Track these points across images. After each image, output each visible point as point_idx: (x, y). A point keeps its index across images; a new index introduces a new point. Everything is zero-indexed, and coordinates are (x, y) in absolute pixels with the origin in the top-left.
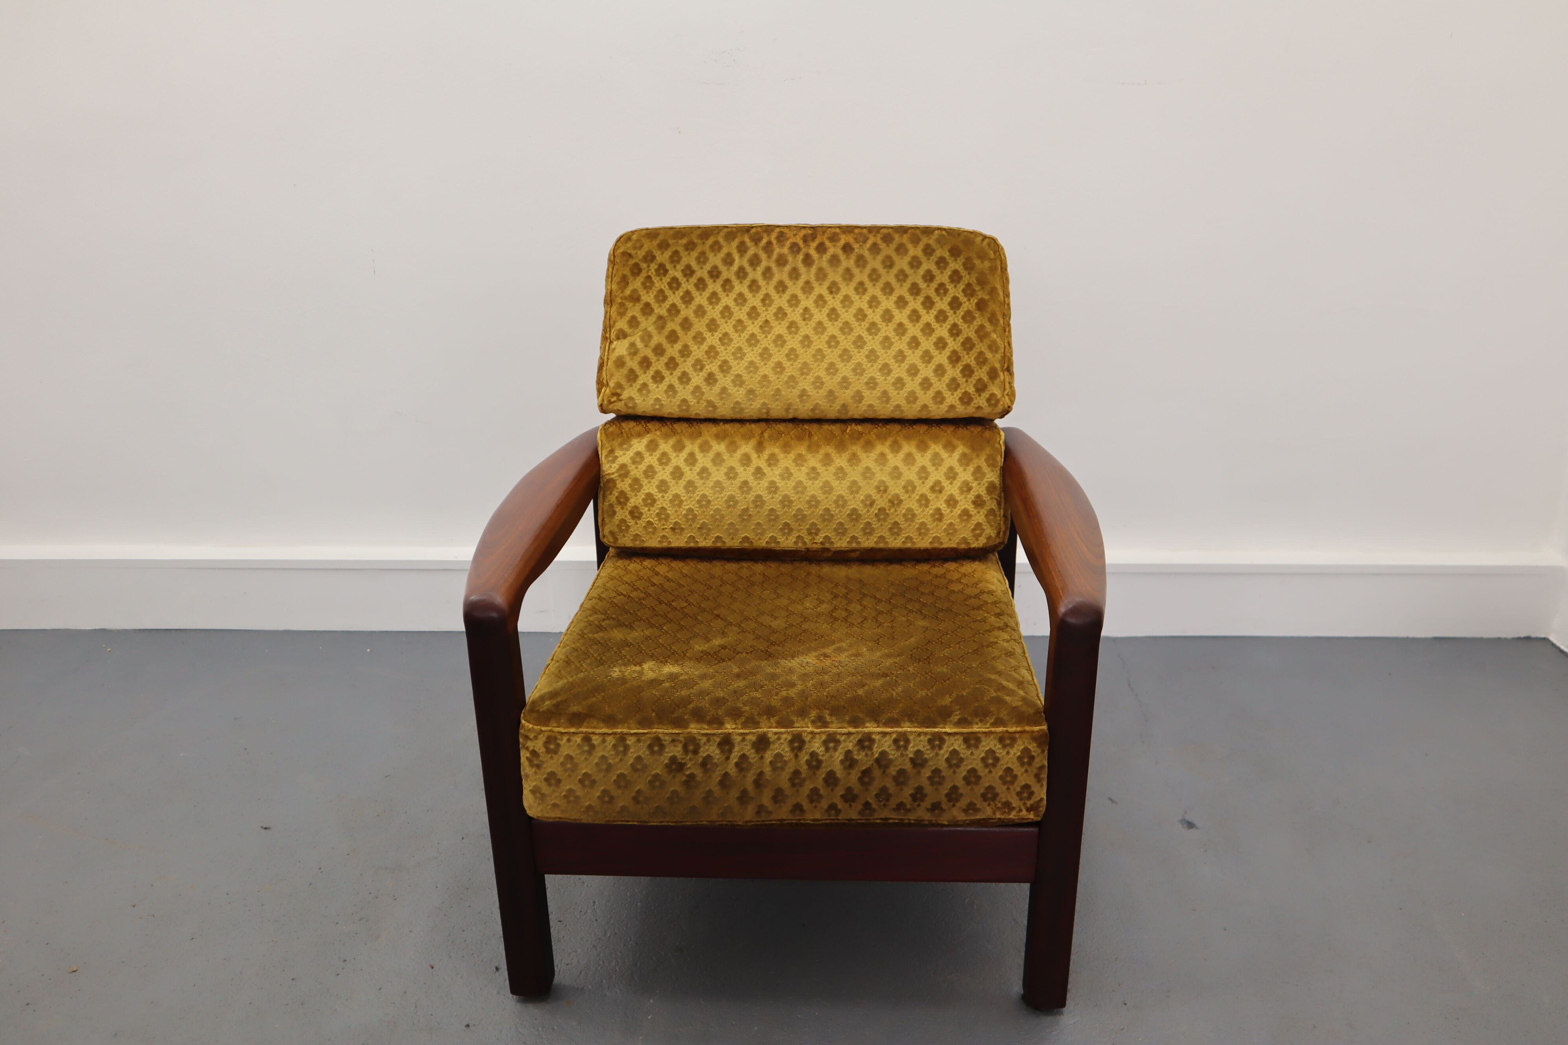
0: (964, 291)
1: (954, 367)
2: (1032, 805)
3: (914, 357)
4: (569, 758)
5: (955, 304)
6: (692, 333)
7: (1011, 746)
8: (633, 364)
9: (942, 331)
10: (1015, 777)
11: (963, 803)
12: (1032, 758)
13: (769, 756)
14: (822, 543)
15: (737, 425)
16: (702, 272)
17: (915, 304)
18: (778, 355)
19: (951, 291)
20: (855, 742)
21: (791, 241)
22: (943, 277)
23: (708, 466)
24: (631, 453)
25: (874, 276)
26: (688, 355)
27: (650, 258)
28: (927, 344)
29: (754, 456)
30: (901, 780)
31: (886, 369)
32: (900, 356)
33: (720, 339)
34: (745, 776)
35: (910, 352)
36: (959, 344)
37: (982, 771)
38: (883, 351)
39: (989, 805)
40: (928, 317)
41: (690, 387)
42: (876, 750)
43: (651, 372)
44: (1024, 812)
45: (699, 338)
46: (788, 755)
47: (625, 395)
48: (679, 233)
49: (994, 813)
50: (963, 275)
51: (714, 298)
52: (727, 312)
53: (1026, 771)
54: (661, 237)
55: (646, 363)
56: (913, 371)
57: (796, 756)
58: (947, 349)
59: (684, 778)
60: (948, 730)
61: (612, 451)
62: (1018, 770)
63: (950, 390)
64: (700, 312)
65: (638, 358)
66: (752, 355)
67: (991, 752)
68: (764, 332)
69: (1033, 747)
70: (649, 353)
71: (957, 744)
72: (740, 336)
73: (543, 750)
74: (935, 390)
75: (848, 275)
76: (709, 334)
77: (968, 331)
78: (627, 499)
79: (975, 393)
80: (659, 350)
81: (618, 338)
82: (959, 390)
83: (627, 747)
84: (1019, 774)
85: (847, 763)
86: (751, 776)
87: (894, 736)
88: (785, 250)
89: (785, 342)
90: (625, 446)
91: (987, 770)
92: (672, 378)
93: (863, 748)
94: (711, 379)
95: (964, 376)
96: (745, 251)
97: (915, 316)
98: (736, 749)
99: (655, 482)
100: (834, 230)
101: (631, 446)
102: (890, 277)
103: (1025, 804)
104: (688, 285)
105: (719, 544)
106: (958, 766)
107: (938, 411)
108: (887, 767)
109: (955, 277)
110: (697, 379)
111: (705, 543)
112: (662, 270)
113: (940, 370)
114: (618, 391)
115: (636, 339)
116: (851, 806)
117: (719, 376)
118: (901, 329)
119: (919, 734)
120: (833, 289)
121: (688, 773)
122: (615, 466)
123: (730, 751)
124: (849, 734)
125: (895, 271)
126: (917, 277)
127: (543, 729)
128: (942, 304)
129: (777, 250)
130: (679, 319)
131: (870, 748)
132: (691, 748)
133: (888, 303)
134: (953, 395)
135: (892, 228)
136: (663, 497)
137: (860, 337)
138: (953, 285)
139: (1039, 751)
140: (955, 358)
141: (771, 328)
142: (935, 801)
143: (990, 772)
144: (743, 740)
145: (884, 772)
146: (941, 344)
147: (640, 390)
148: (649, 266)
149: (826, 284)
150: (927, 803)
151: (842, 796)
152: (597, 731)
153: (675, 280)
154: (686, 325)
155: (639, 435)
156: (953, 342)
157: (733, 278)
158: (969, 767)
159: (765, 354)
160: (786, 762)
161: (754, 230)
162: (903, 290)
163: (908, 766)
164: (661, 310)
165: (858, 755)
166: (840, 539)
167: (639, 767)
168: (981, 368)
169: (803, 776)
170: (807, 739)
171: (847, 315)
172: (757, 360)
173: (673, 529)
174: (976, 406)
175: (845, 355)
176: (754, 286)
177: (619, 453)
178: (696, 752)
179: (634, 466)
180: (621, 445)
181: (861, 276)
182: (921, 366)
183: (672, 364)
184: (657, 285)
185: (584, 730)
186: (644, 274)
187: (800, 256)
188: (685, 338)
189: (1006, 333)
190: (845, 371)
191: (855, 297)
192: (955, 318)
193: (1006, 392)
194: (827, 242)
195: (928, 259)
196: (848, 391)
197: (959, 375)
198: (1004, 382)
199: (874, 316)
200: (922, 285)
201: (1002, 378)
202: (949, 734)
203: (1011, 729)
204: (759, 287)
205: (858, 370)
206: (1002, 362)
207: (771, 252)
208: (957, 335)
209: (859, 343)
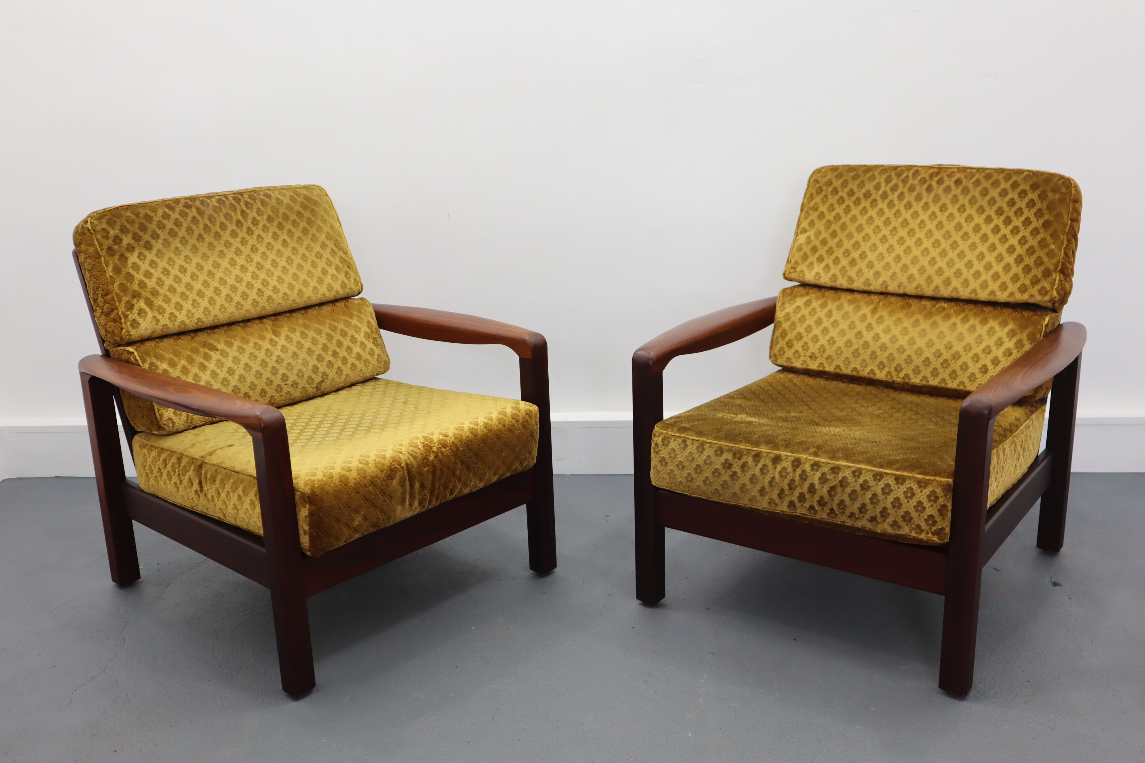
0: (1035, 214)
1: (1018, 266)
2: (935, 531)
3: (990, 258)
4: (673, 450)
5: (1027, 222)
6: (846, 233)
7: (925, 487)
8: (807, 249)
9: (1014, 241)
10: (924, 508)
11: (890, 520)
12: (937, 498)
13: (779, 468)
14: (903, 378)
15: (865, 295)
16: (860, 194)
17: (998, 221)
18: (899, 250)
19: (1025, 214)
20: (829, 468)
21: (922, 176)
22: (1022, 204)
23: (838, 319)
24: (794, 306)
25: (973, 201)
26: (841, 246)
27: (829, 183)
28: (1001, 249)
29: (869, 316)
30: (854, 497)
31: (969, 265)
32: (981, 257)
33: (863, 238)
34: (764, 478)
35: (989, 254)
36: (1025, 250)
37: (903, 500)
38: (970, 252)
39: (907, 525)
40: (1005, 231)
41: (839, 267)
42: (841, 475)
43: (817, 255)
44: (930, 535)
45: (850, 236)
46: (790, 469)
47: (798, 269)
48: (851, 168)
49: (911, 531)
50: (1037, 202)
51: (864, 211)
52: (871, 220)
53: (932, 506)
54: (839, 171)
55: (814, 250)
56: (988, 267)
57: (794, 470)
58: (1015, 253)
59: (731, 473)
60: (887, 471)
61: (783, 304)
62: (927, 504)
63: (1012, 282)
64: (854, 219)
65: (810, 246)
67: (911, 489)
68: (892, 235)
69: (939, 491)
70: (817, 243)
71: (891, 481)
72: (876, 236)
73: (661, 443)
74: (1002, 281)
75: (955, 199)
76: (857, 234)
77: (1033, 242)
78: (786, 334)
79: (1029, 285)
80: (824, 242)
81: (801, 233)
82: (1018, 282)
83: (703, 450)
84: (927, 507)
85: (822, 481)
86: (768, 479)
87: (853, 469)
88: (916, 182)
89: (904, 242)
90: (792, 302)
91: (906, 500)
92: (829, 260)
93: (833, 472)
94: (853, 263)
95: (1024, 273)
96: (890, 182)
97: (996, 230)
98: (762, 460)
99: (805, 325)
100: (953, 170)
101: (795, 302)
102: (983, 202)
103: (930, 529)
104: (850, 202)
105: (838, 371)
106: (889, 494)
107: (1002, 297)
108: (846, 487)
109: (1031, 204)
110: (844, 262)
111: (829, 368)
112: (835, 191)
113: (1007, 268)
114: (795, 266)
115: (811, 233)
116: (823, 509)
117: (858, 261)
118: (985, 238)
119: (869, 470)
120: (943, 208)
121: (733, 470)
122: (784, 313)
123: (759, 461)
124: (827, 463)
125: (988, 198)
126: (1002, 203)
127: (664, 431)
128: (1017, 222)
129: (911, 182)
130: (840, 223)
131: (838, 474)
132: (738, 455)
133: (979, 220)
134: (1014, 285)
135: (994, 169)
136: (807, 335)
137: (955, 242)
138: (1027, 209)
139: (943, 494)
140: (1019, 260)
141: (897, 232)
142: (873, 515)
143: (908, 502)
144: (767, 456)
145: (844, 490)
146: (1011, 250)
147: (808, 266)
148: (827, 189)
149: (939, 205)
150: (868, 516)
151: (818, 501)
152: (690, 437)
153: (842, 198)
154: (844, 227)
155: (802, 296)
156: (1020, 249)
157: (879, 199)
158: (895, 496)
159: (891, 249)
160: (788, 473)
161: (899, 169)
162: (991, 212)
163: (858, 488)
164: (830, 217)
165: (830, 476)
166: (916, 377)
167: (708, 462)
168: (1037, 268)
169: (797, 484)
170: (802, 462)
171: (949, 227)
172: (885, 252)
173: (810, 357)
174: (1029, 294)
175: (943, 253)
176: (891, 204)
177: (787, 305)
178: (739, 459)
179: (794, 315)
180: (790, 300)
181: (964, 200)
182: (994, 264)
183: (830, 251)
184: (830, 200)
185: (684, 435)
186: (823, 194)
187: (925, 186)
188: (842, 235)
189: (1064, 246)
190: (941, 263)
191: (957, 215)
192: (1025, 232)
193: (1055, 287)
194: (946, 178)
195: (1014, 191)
196: (941, 278)
197: (1021, 272)
198: (1055, 280)
199: (968, 228)
200: (1006, 208)
201: (1054, 276)
202: (887, 474)
203: (927, 478)
204: (894, 205)
205: (950, 264)
206: (1056, 266)
207: (907, 182)
208: (1024, 244)
209: (954, 245)
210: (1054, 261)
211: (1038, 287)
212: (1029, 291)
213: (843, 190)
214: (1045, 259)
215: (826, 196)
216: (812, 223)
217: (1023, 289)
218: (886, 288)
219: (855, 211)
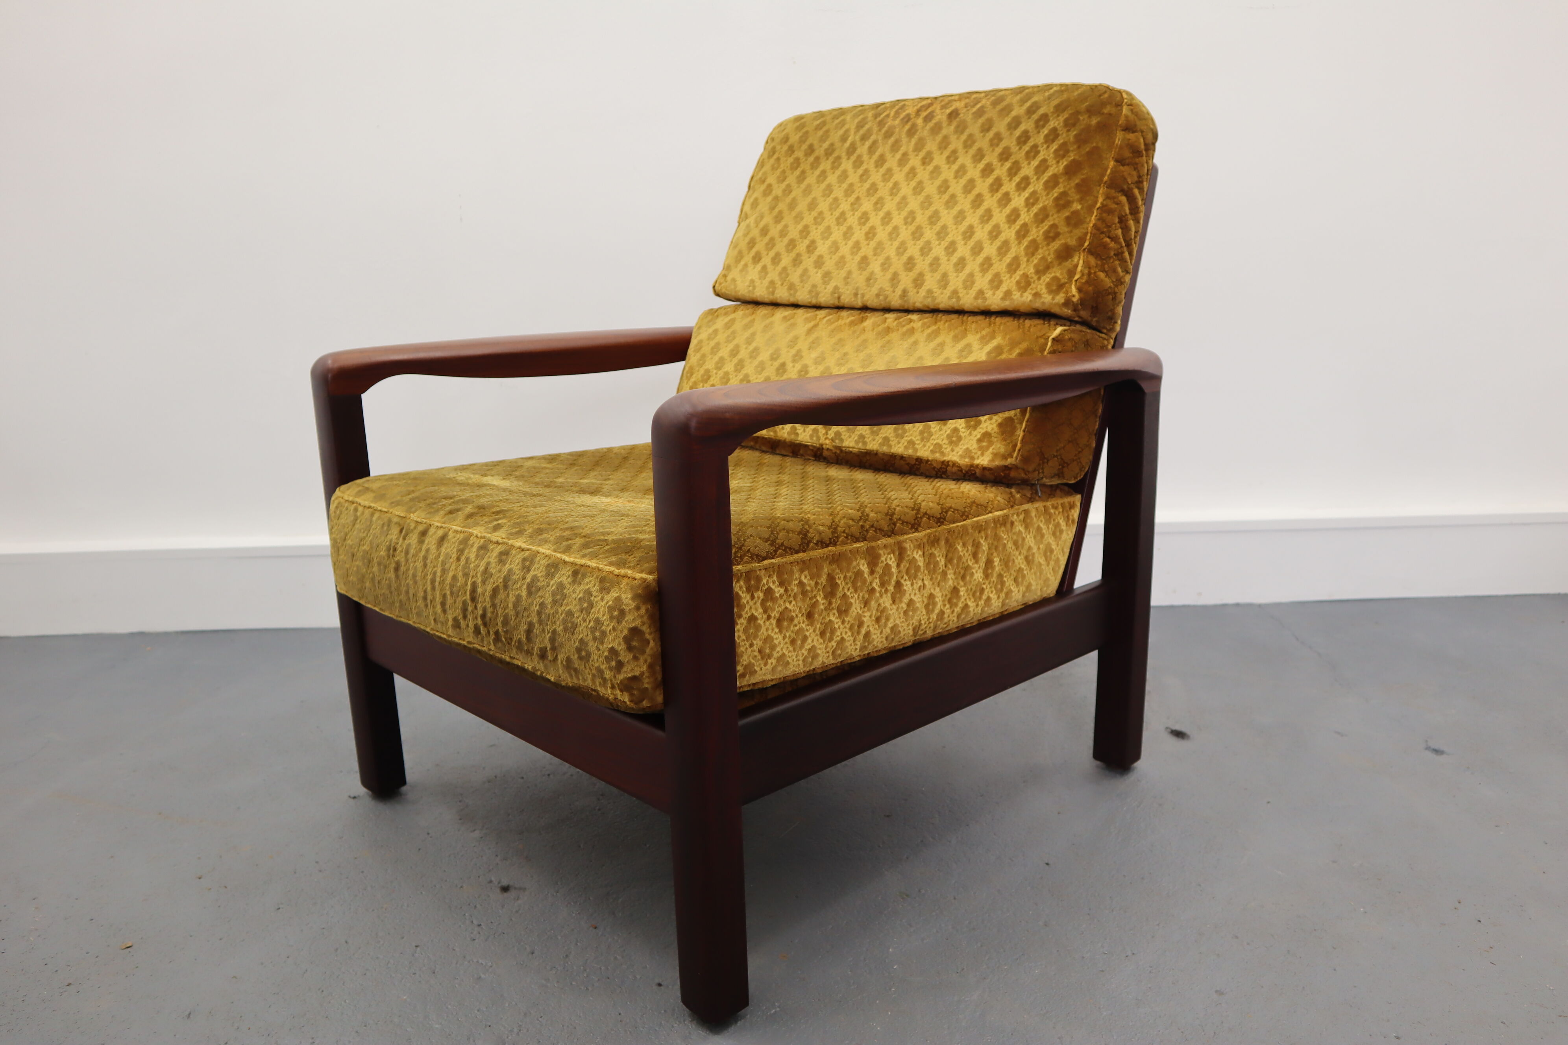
0: (1056, 152)
1: (1019, 243)
2: (623, 682)
3: (981, 233)
5: (1042, 168)
6: (794, 213)
7: (609, 591)
9: (1019, 201)
10: (605, 634)
11: (563, 655)
12: (624, 613)
13: (443, 555)
14: (833, 440)
15: (812, 311)
17: (1001, 171)
18: (859, 234)
19: (1042, 153)
20: (498, 553)
21: (907, 112)
22: (1039, 138)
23: (760, 346)
24: (710, 330)
25: (969, 142)
26: (785, 235)
27: (786, 139)
28: (999, 217)
29: (803, 338)
30: (519, 609)
31: (951, 248)
32: (969, 233)
33: (815, 219)
34: (426, 574)
35: (980, 227)
36: (1032, 215)
37: (578, 616)
38: (954, 227)
39: (586, 667)
40: (1009, 186)
41: (780, 268)
42: (508, 566)
43: (754, 252)
44: (617, 690)
45: (799, 218)
46: (454, 558)
47: (731, 278)
48: (816, 116)
49: (592, 681)
50: (1061, 133)
51: (822, 176)
52: (829, 190)
53: (616, 629)
54: (802, 122)
55: (752, 244)
56: (977, 249)
57: (458, 560)
58: (1018, 222)
59: (394, 565)
60: (567, 559)
61: (699, 328)
62: (608, 625)
63: (1009, 272)
64: (808, 190)
65: (749, 239)
66: (837, 234)
67: (589, 593)
68: (853, 210)
69: (628, 598)
70: (757, 233)
71: (567, 576)
72: (832, 215)
74: (994, 272)
75: (945, 143)
76: (808, 213)
77: (1047, 200)
79: (1033, 275)
80: (764, 231)
82: (1018, 272)
84: (608, 630)
86: (430, 576)
88: (897, 123)
89: (868, 219)
91: (582, 617)
92: (767, 259)
93: (501, 561)
94: (797, 260)
95: (1027, 254)
96: (863, 127)
97: (996, 185)
99: (716, 358)
100: (949, 99)
102: (984, 142)
103: (616, 677)
104: (806, 165)
106: (560, 603)
107: (995, 301)
108: (510, 588)
109: (1052, 136)
110: (786, 260)
112: (791, 151)
113: (1004, 248)
114: (727, 272)
115: (753, 219)
116: (488, 632)
117: (805, 257)
118: (978, 201)
119: (546, 557)
120: (927, 159)
121: (397, 558)
122: (696, 342)
123: (423, 543)
125: (991, 134)
126: (1009, 141)
127: (340, 495)
128: (1027, 170)
129: (890, 123)
130: (788, 199)
131: (505, 562)
132: (404, 533)
133: (974, 172)
134: (1011, 277)
135: (1009, 90)
136: (716, 374)
137: (936, 212)
138: (1045, 146)
139: (633, 605)
140: (1022, 233)
141: (861, 205)
142: (542, 646)
143: (584, 619)
144: (434, 532)
145: (507, 594)
146: (1013, 216)
147: (742, 271)
148: (782, 148)
149: (922, 154)
150: (536, 648)
151: (481, 616)
153: (797, 160)
154: (792, 206)
156: (1026, 214)
157: (844, 155)
158: (569, 608)
160: (451, 565)
161: (881, 107)
162: (992, 157)
163: (525, 592)
164: (778, 190)
165: (495, 567)
166: (850, 437)
167: (375, 546)
168: (1048, 245)
169: (459, 584)
170: (470, 542)
171: (931, 188)
172: (840, 239)
174: (1034, 292)
175: (918, 233)
176: (858, 162)
178: (405, 538)
179: (707, 343)
180: (708, 322)
181: (956, 143)
182: (986, 243)
183: (771, 244)
184: (782, 166)
185: (358, 500)
186: (775, 156)
187: (907, 127)
188: (788, 219)
189: (1099, 205)
190: (913, 250)
191: (944, 167)
192: (1037, 186)
193: (1076, 278)
194: (938, 111)
195: (1029, 118)
196: (911, 274)
197: (1023, 253)
198: (1076, 266)
199: (956, 187)
200: (1014, 149)
201: (1076, 259)
202: (565, 562)
203: (617, 571)
204: (862, 163)
205: (925, 250)
206: (1081, 240)
207: (885, 124)
208: (1033, 204)
209: (934, 218)
210: (1078, 232)
211: (1047, 278)
212: (1033, 285)
213: (800, 147)
214: (1063, 228)
215: (778, 159)
216: (755, 204)
217: (1025, 284)
218: (839, 298)
219: (811, 179)
